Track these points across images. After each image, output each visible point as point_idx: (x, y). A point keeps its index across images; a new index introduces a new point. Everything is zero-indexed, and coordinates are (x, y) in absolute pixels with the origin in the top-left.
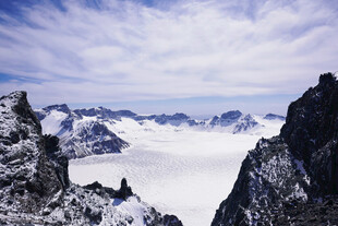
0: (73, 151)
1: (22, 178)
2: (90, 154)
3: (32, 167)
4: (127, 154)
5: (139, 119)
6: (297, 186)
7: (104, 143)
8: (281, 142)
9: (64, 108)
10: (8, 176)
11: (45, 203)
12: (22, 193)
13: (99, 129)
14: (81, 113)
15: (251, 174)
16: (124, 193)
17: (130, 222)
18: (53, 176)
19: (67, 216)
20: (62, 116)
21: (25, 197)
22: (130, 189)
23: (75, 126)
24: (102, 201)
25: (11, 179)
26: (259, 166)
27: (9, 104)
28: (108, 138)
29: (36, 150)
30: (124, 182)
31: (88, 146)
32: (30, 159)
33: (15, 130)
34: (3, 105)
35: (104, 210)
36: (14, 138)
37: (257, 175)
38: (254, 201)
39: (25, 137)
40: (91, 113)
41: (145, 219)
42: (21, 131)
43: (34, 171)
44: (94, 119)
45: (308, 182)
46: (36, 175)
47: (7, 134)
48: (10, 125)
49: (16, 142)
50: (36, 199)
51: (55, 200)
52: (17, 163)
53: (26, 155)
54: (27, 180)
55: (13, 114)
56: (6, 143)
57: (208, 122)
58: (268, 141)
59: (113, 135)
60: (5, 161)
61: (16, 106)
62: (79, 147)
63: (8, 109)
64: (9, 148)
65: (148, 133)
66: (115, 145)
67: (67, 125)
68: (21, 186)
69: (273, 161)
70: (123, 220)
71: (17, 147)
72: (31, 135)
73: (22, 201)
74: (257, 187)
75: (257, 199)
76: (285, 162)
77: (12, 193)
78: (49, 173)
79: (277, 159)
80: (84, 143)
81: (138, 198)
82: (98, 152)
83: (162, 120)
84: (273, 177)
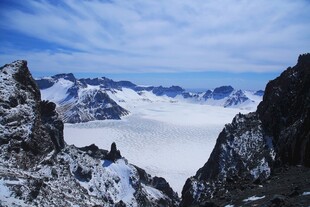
0: (77, 116)
1: (18, 138)
2: (93, 119)
3: (27, 128)
4: (125, 120)
5: (138, 89)
6: (263, 160)
7: (106, 110)
8: (256, 118)
9: (70, 77)
10: (6, 136)
11: (39, 160)
12: (18, 151)
13: (101, 98)
14: (86, 82)
15: (224, 146)
16: (113, 155)
17: (117, 182)
18: (47, 137)
19: (54, 173)
20: (68, 84)
21: (20, 155)
22: (118, 153)
23: (80, 94)
24: (93, 162)
25: (9, 138)
26: (232, 139)
27: (11, 71)
28: (109, 105)
29: (32, 115)
30: (114, 145)
31: (91, 112)
32: (26, 122)
33: (14, 95)
34: (5, 73)
35: (95, 170)
36: (13, 103)
37: (229, 148)
38: (223, 171)
39: (23, 102)
40: (95, 82)
41: (131, 180)
42: (19, 97)
43: (30, 132)
44: (98, 88)
45: (274, 157)
46: (31, 136)
47: (7, 99)
48: (9, 91)
49: (14, 106)
50: (30, 157)
51: (48, 158)
52: (14, 125)
53: (22, 118)
54: (23, 139)
55: (13, 81)
56: (5, 107)
57: (201, 96)
58: (244, 116)
59: (114, 103)
60: (5, 122)
61: (16, 74)
62: (84, 112)
63: (9, 76)
64: (7, 111)
65: (146, 102)
66: (116, 112)
67: (73, 92)
68: (18, 145)
69: (245, 136)
70: (110, 179)
71: (15, 111)
72: (28, 100)
73: (17, 158)
74: (227, 159)
75: (226, 169)
76: (257, 137)
77: (9, 150)
78: (43, 135)
79: (250, 134)
80: (88, 109)
81: (126, 161)
82: (100, 118)
83: (159, 91)
84: (243, 151)
